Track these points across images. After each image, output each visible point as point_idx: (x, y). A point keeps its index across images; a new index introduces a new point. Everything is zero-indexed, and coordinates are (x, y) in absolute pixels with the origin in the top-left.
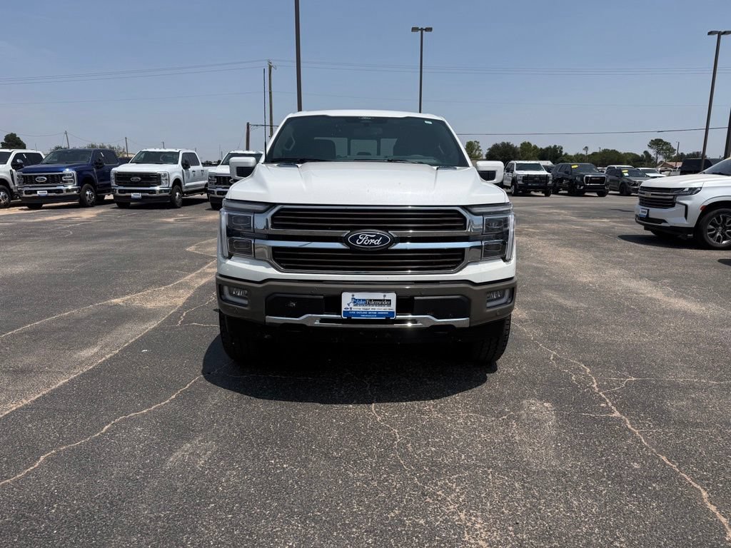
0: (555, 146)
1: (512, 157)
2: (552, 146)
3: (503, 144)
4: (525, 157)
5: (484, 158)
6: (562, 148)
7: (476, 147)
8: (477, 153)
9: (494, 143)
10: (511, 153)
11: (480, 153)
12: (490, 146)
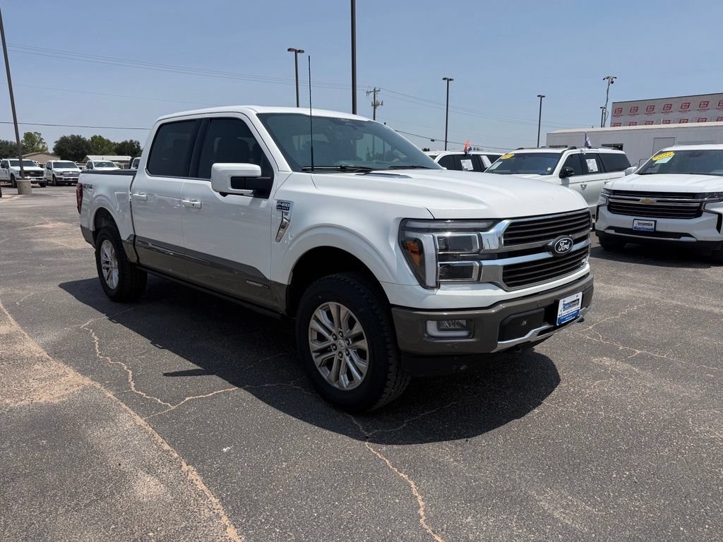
0: (131, 141)
1: (87, 151)
2: (128, 141)
3: (73, 137)
4: (100, 152)
5: (51, 151)
6: (139, 143)
7: (38, 140)
8: (41, 146)
9: (62, 136)
10: (84, 147)
11: (43, 146)
12: (58, 139)
